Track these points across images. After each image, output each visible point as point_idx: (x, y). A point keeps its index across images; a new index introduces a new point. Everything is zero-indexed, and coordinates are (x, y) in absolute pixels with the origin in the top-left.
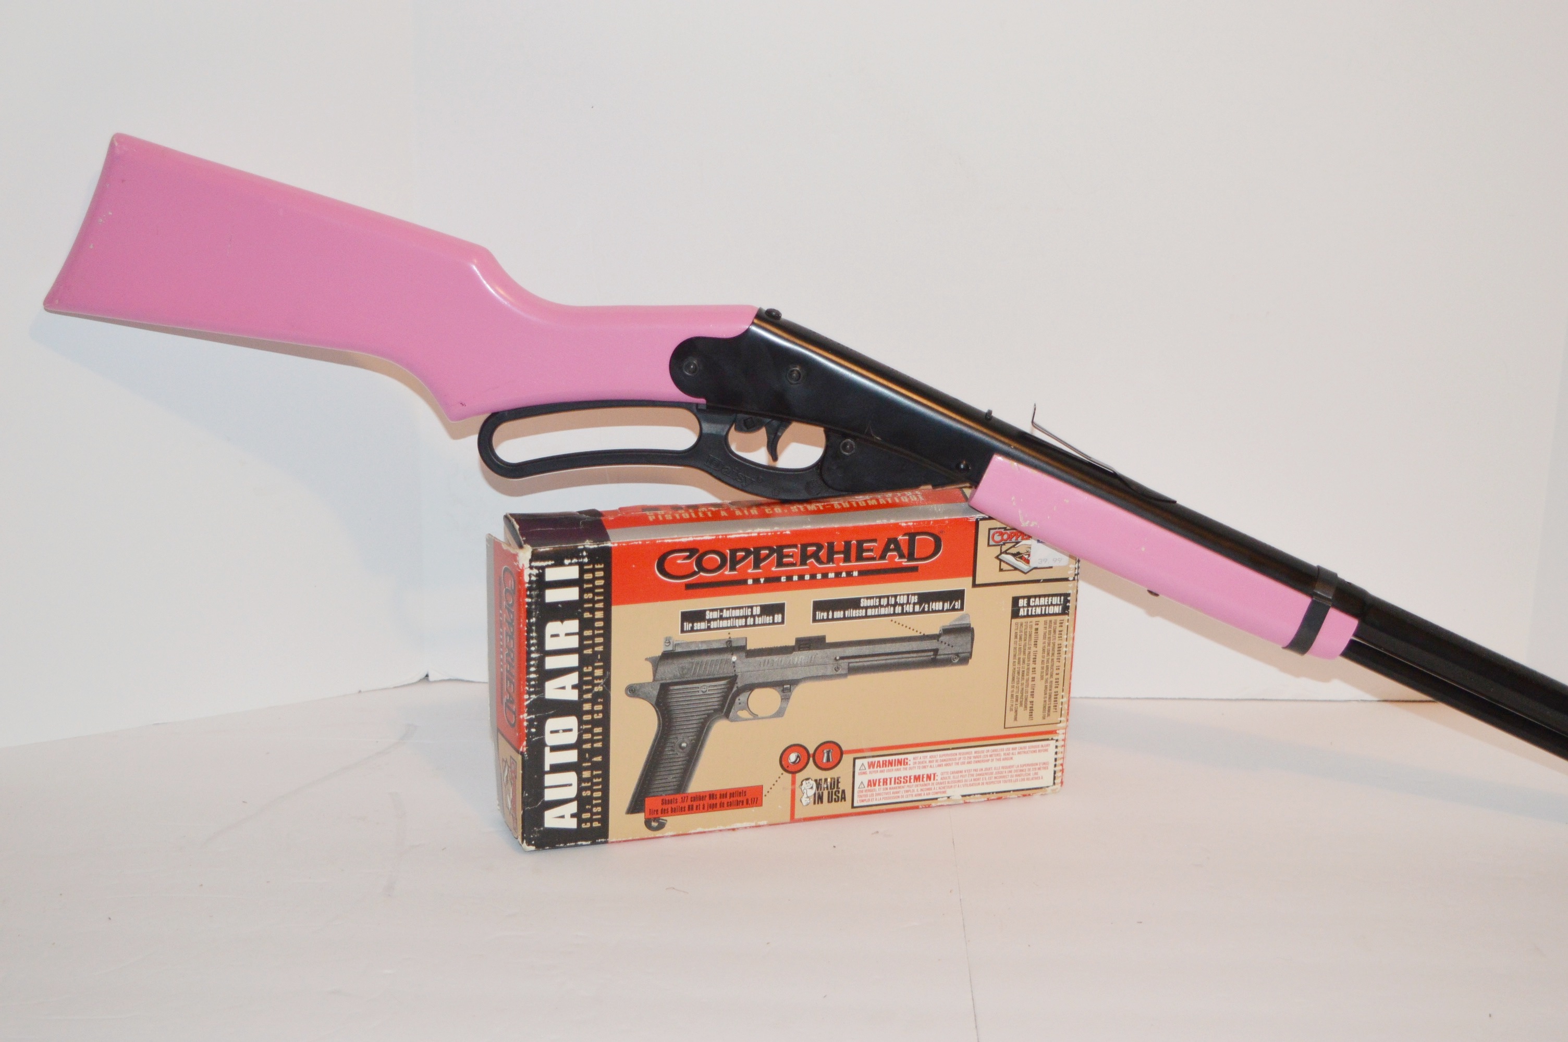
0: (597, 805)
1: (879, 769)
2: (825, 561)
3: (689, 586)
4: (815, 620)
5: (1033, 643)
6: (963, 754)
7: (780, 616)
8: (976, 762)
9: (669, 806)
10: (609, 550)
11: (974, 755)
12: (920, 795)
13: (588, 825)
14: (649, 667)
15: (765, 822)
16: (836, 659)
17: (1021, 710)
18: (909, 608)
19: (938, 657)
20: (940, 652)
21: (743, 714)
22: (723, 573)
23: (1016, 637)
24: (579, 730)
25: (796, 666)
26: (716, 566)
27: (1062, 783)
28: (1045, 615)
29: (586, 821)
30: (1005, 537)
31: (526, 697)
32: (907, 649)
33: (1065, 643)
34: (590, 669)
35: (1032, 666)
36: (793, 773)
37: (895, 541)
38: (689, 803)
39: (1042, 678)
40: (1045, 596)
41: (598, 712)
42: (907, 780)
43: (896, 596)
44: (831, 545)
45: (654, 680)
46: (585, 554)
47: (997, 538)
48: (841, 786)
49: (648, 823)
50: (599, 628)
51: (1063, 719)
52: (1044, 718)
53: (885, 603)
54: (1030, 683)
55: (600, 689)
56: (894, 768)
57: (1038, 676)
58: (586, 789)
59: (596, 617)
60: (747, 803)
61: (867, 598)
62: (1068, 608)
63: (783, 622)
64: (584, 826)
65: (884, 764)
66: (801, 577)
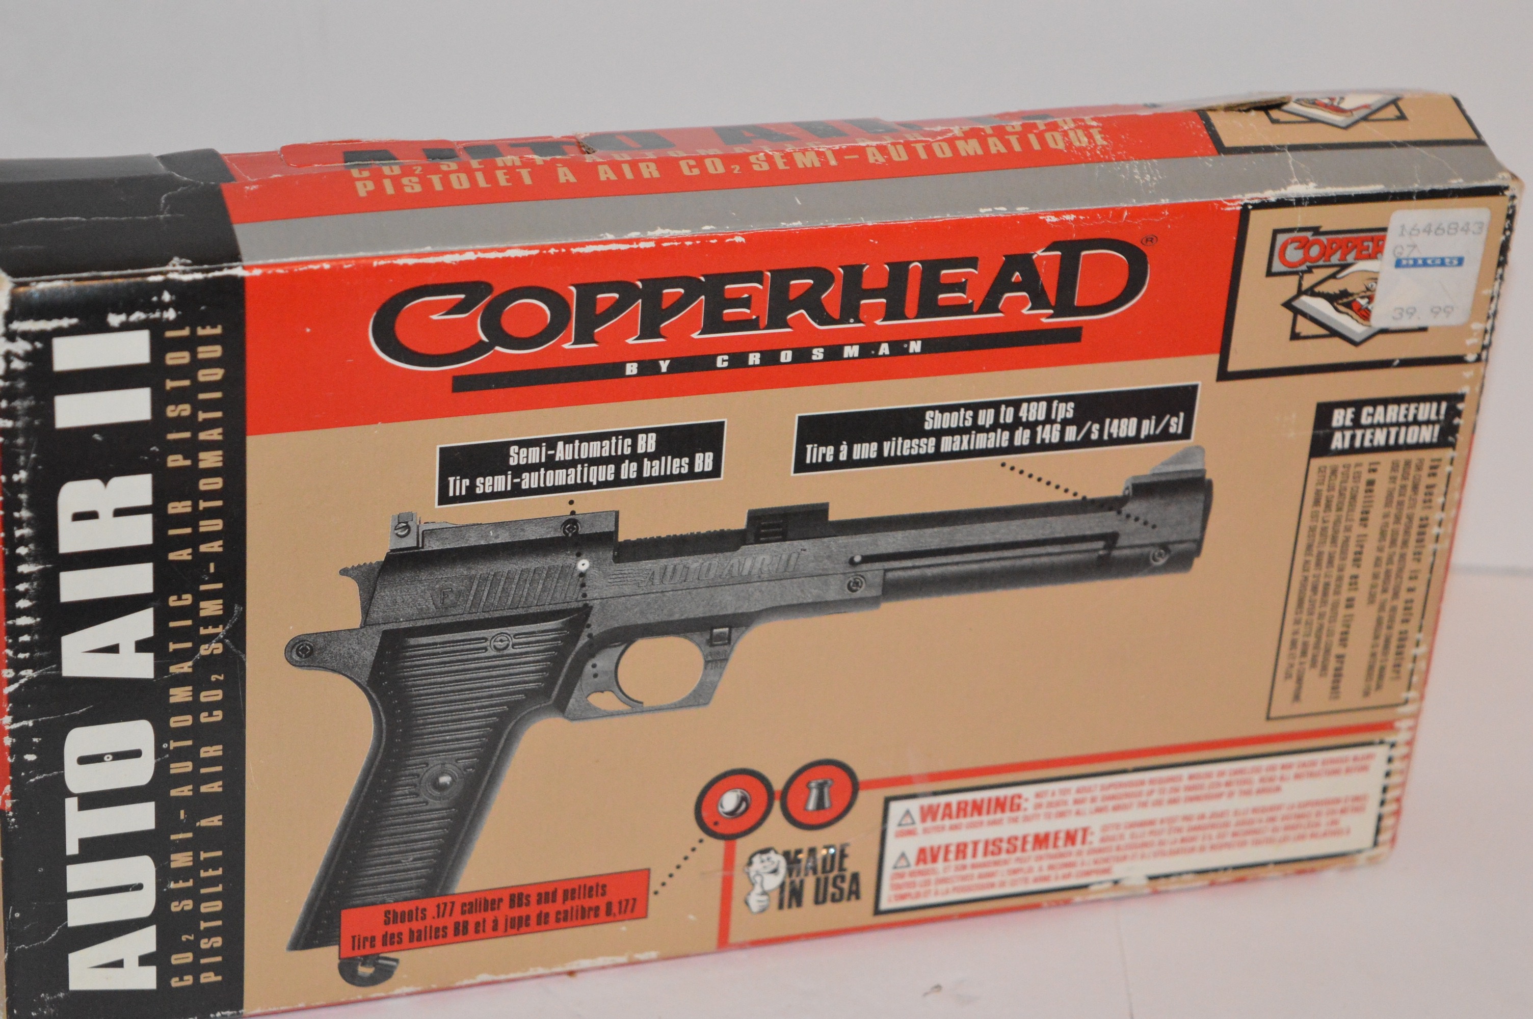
0: (210, 933)
1: (947, 822)
2: (837, 316)
3: (462, 383)
4: (801, 466)
5: (1357, 515)
6: (1161, 781)
7: (710, 456)
8: (1191, 799)
9: (404, 928)
10: (239, 282)
11: (1186, 782)
12: (1046, 879)
13: (189, 980)
14: (351, 590)
15: (653, 954)
16: (852, 562)
17: (1311, 676)
18: (1050, 434)
19: (1116, 553)
20: (1122, 542)
21: (604, 701)
22: (557, 347)
23: (1317, 502)
24: (159, 752)
25: (747, 580)
26: (534, 330)
27: (1393, 840)
28: (1397, 447)
29: (181, 971)
30: (1315, 251)
31: (9, 673)
32: (1040, 534)
33: (1438, 515)
34: (187, 599)
35: (1350, 570)
36: (730, 838)
37: (1023, 262)
38: (458, 917)
39: (1371, 599)
40: (1398, 401)
41: (210, 707)
42: (1014, 844)
43: (1016, 404)
44: (854, 273)
45: (365, 624)
46: (166, 297)
47: (1294, 254)
48: (851, 865)
49: (348, 970)
50: (210, 495)
51: (1413, 694)
52: (1366, 693)
53: (990, 421)
54: (1342, 611)
55: (217, 648)
56: (985, 818)
57: (1361, 597)
58: (181, 895)
59: (202, 465)
60: (609, 912)
61: (943, 409)
62: (1454, 430)
63: (715, 472)
64: (175, 982)
65: (962, 809)
66: (770, 358)
